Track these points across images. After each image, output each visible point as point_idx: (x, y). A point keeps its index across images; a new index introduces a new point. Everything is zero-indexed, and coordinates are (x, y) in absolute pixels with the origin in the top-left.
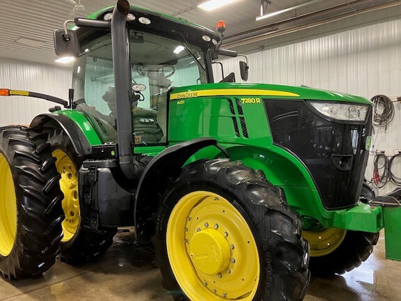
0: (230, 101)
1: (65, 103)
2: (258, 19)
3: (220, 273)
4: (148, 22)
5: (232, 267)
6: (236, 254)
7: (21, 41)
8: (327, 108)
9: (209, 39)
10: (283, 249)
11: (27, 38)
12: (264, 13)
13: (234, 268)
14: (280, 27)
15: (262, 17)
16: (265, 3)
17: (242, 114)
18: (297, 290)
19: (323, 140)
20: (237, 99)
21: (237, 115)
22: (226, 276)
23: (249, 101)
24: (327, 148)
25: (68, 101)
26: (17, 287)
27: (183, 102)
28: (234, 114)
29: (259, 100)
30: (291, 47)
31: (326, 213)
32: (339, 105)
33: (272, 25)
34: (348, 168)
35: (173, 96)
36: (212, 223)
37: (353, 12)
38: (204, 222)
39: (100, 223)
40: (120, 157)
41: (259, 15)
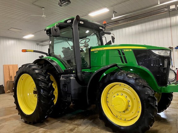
0: (119, 51)
1: (46, 54)
2: (112, 19)
3: (124, 111)
4: (83, 23)
5: (129, 108)
6: (130, 104)
7: (12, 29)
8: (157, 52)
9: (102, 28)
10: (149, 99)
11: (15, 28)
12: (115, 17)
13: (130, 109)
14: (120, 22)
15: (114, 18)
16: (115, 13)
17: (124, 55)
18: (155, 113)
19: (155, 63)
20: (122, 50)
21: (122, 56)
22: (126, 112)
23: (126, 50)
24: (157, 65)
25: (48, 53)
26: (36, 126)
27: (97, 52)
28: (121, 55)
29: (131, 50)
30: (124, 29)
31: (159, 88)
32: (161, 51)
33: (116, 21)
34: (165, 72)
35: (92, 50)
36: (120, 94)
37: (149, 16)
38: (116, 94)
39: (71, 98)
40: (78, 73)
41: (113, 17)
